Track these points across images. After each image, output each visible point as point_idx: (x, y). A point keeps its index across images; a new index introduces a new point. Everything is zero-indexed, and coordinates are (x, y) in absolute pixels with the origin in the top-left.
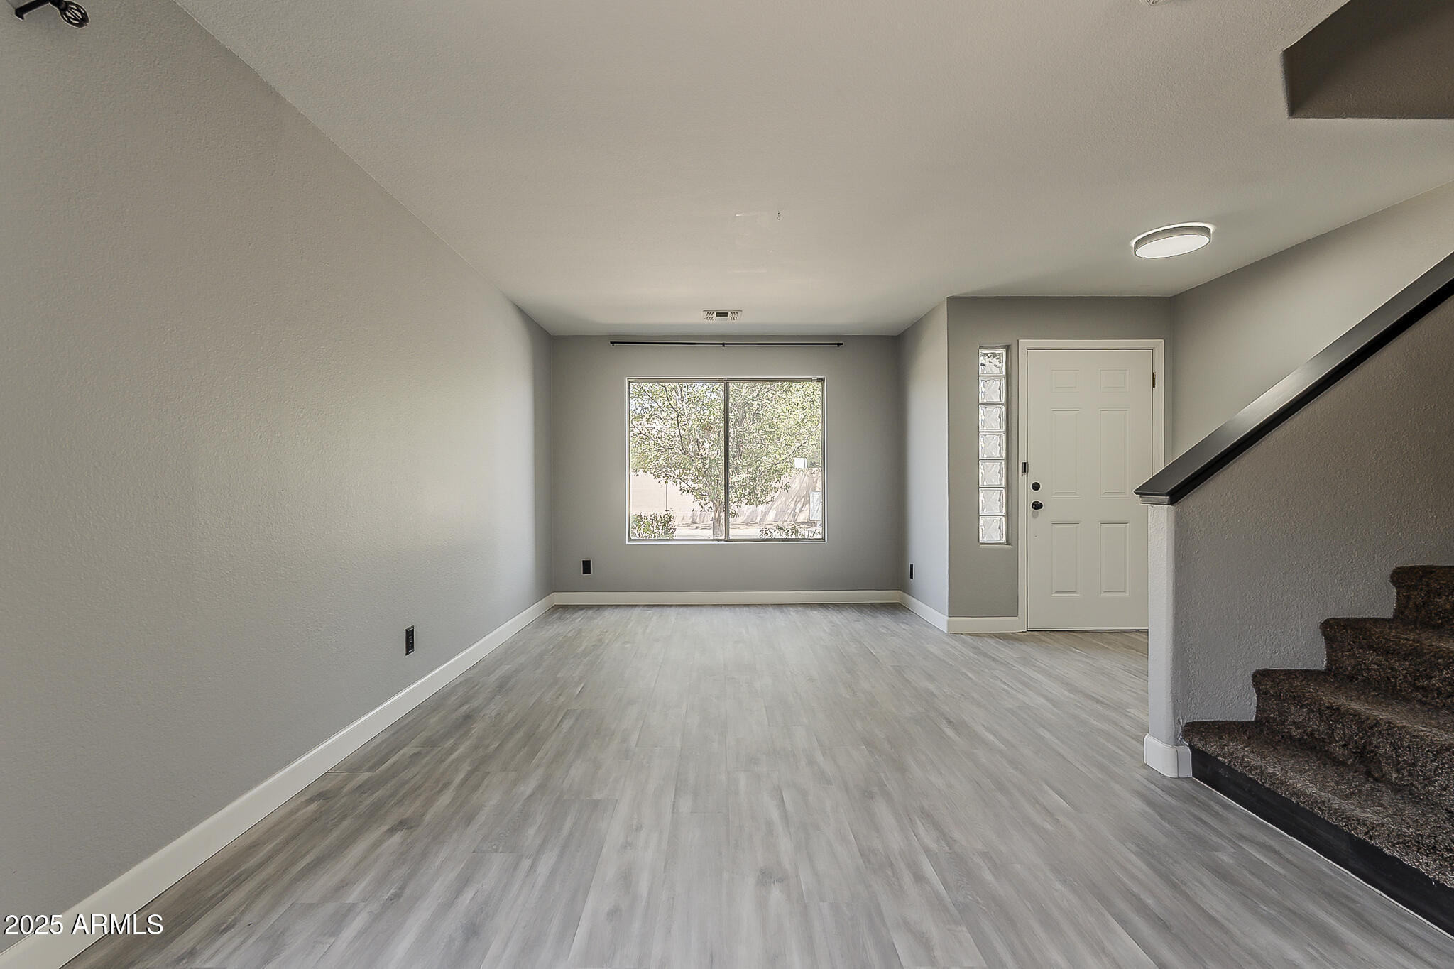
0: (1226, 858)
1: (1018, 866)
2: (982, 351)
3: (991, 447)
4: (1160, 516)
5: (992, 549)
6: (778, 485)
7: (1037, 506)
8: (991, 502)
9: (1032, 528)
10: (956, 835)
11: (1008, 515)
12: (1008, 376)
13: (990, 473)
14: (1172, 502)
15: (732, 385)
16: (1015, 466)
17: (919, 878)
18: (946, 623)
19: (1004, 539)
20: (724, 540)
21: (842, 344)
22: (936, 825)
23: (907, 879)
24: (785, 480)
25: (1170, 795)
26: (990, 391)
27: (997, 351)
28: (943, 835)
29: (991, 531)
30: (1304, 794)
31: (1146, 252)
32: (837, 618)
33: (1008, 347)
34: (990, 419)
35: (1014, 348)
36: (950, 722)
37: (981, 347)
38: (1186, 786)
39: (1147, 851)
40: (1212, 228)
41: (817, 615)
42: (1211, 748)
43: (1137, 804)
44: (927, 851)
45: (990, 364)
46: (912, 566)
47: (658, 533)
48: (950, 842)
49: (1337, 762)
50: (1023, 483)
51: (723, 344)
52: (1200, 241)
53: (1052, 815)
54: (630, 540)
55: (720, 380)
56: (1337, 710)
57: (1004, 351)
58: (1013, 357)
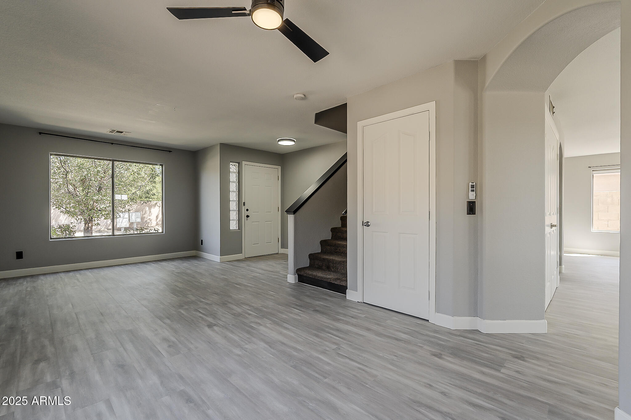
0: (308, 293)
1: (270, 306)
2: (231, 163)
3: (233, 196)
4: (291, 218)
5: (234, 232)
6: (124, 210)
7: (248, 216)
8: (233, 215)
9: (246, 223)
10: (253, 305)
11: (239, 220)
12: (239, 173)
13: (233, 206)
14: (294, 214)
15: (116, 163)
16: (240, 203)
17: (250, 314)
18: (219, 259)
19: (238, 228)
20: (111, 235)
21: (172, 151)
22: (247, 305)
23: (247, 315)
24: (127, 207)
25: (295, 286)
26: (233, 177)
27: (235, 164)
28: (250, 306)
29: (233, 226)
30: (320, 276)
31: (281, 143)
32: (175, 263)
33: (239, 163)
34: (233, 187)
35: (241, 163)
36: (236, 284)
37: (231, 162)
38: (297, 284)
39: (294, 296)
40: (295, 140)
41: (164, 264)
42: (302, 273)
43: (289, 289)
44: (248, 309)
45: (233, 168)
46: (202, 240)
47: (66, 234)
48: (253, 307)
49: (324, 270)
50: (244, 209)
51: (112, 144)
52: (293, 143)
53: (273, 296)
54: (51, 238)
55: (110, 160)
56: (324, 259)
57: (237, 164)
58: (241, 168)
